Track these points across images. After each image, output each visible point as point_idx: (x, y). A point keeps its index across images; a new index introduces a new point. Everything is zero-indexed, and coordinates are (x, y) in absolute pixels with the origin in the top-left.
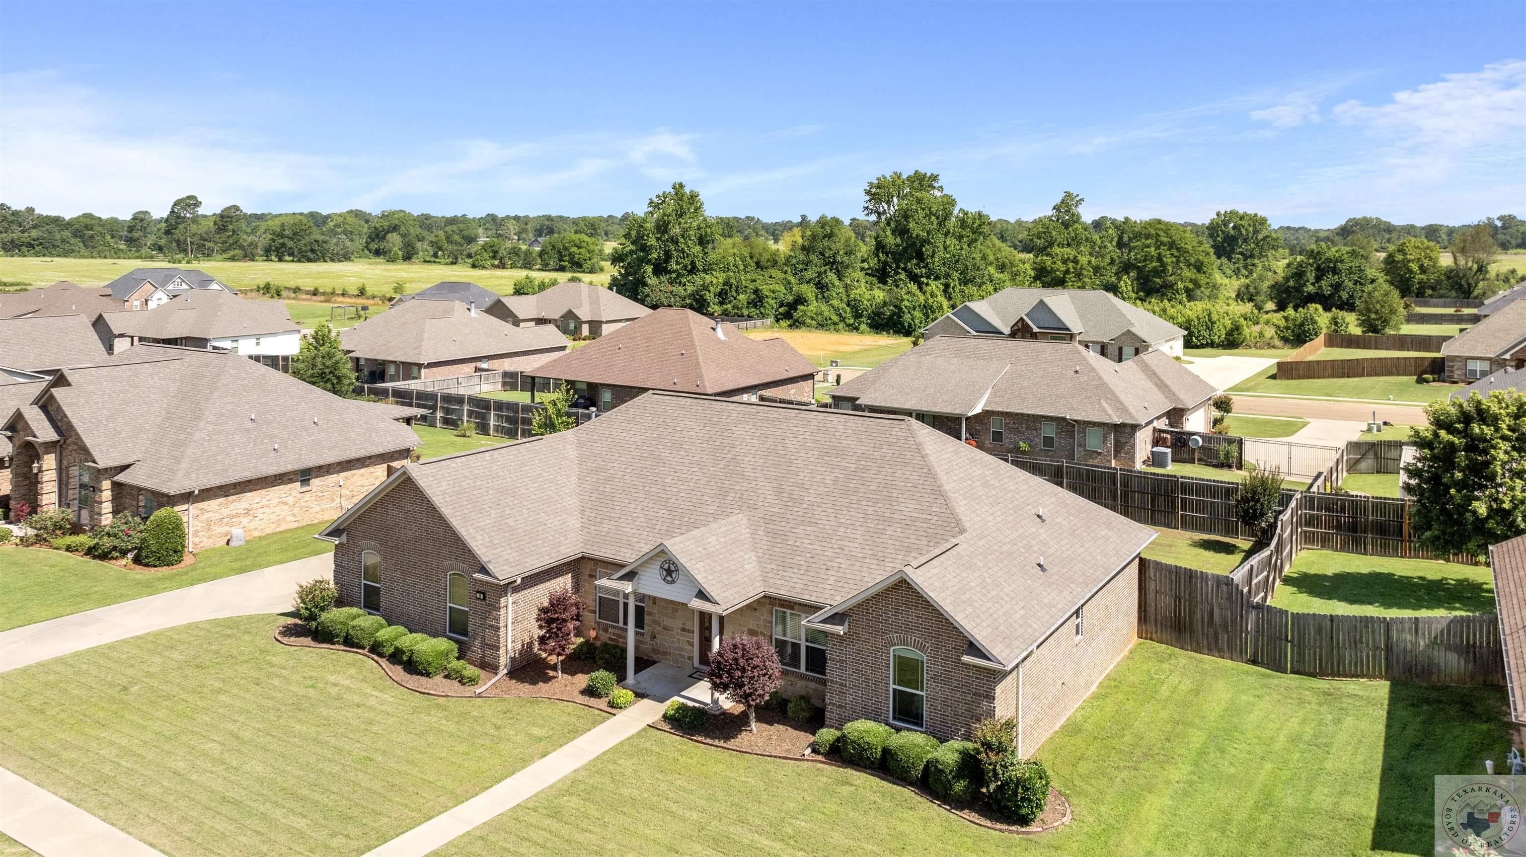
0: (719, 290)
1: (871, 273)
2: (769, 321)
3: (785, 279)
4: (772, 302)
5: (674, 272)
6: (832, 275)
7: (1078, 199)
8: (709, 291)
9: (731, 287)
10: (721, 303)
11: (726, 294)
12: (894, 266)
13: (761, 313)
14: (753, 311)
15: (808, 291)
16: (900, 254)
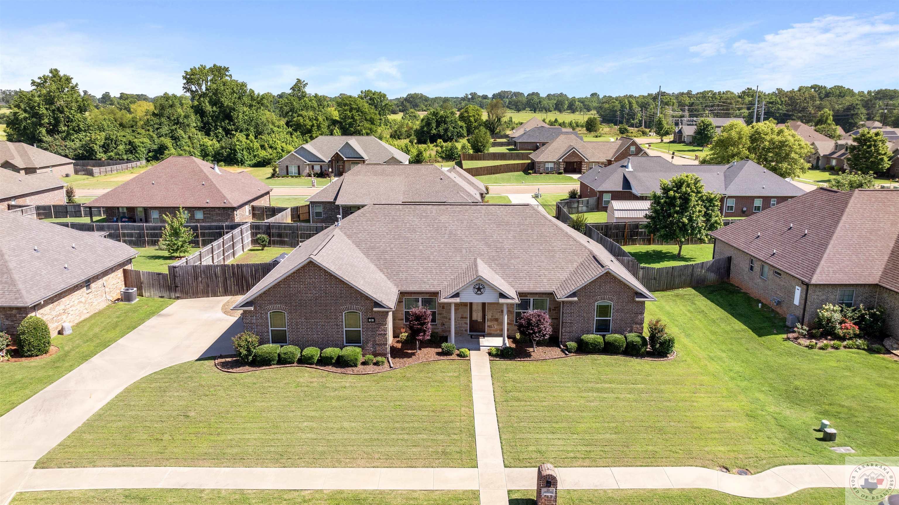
0: (102, 143)
1: (201, 129)
2: (144, 162)
3: (149, 134)
4: (143, 149)
5: (64, 132)
6: (181, 131)
7: (304, 83)
8: (96, 144)
9: (112, 141)
10: (105, 152)
11: (108, 145)
12: (214, 124)
13: (137, 157)
14: (131, 156)
15: (168, 142)
16: (216, 117)
